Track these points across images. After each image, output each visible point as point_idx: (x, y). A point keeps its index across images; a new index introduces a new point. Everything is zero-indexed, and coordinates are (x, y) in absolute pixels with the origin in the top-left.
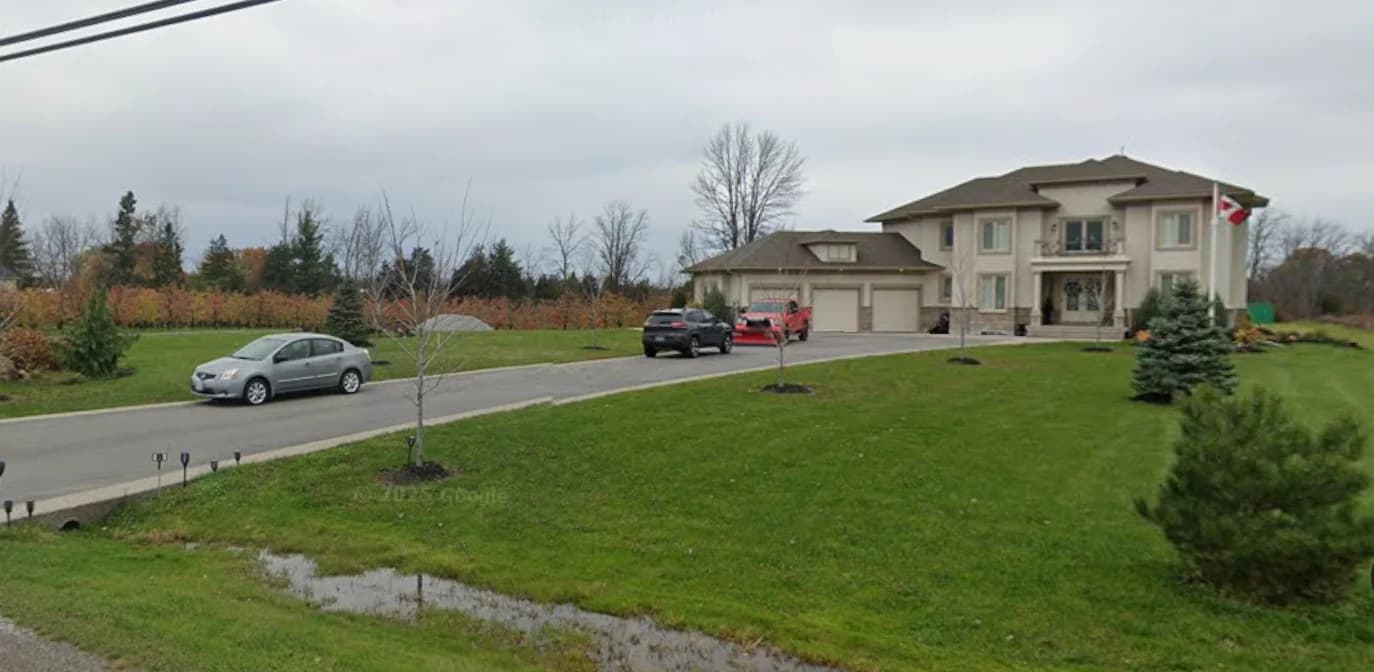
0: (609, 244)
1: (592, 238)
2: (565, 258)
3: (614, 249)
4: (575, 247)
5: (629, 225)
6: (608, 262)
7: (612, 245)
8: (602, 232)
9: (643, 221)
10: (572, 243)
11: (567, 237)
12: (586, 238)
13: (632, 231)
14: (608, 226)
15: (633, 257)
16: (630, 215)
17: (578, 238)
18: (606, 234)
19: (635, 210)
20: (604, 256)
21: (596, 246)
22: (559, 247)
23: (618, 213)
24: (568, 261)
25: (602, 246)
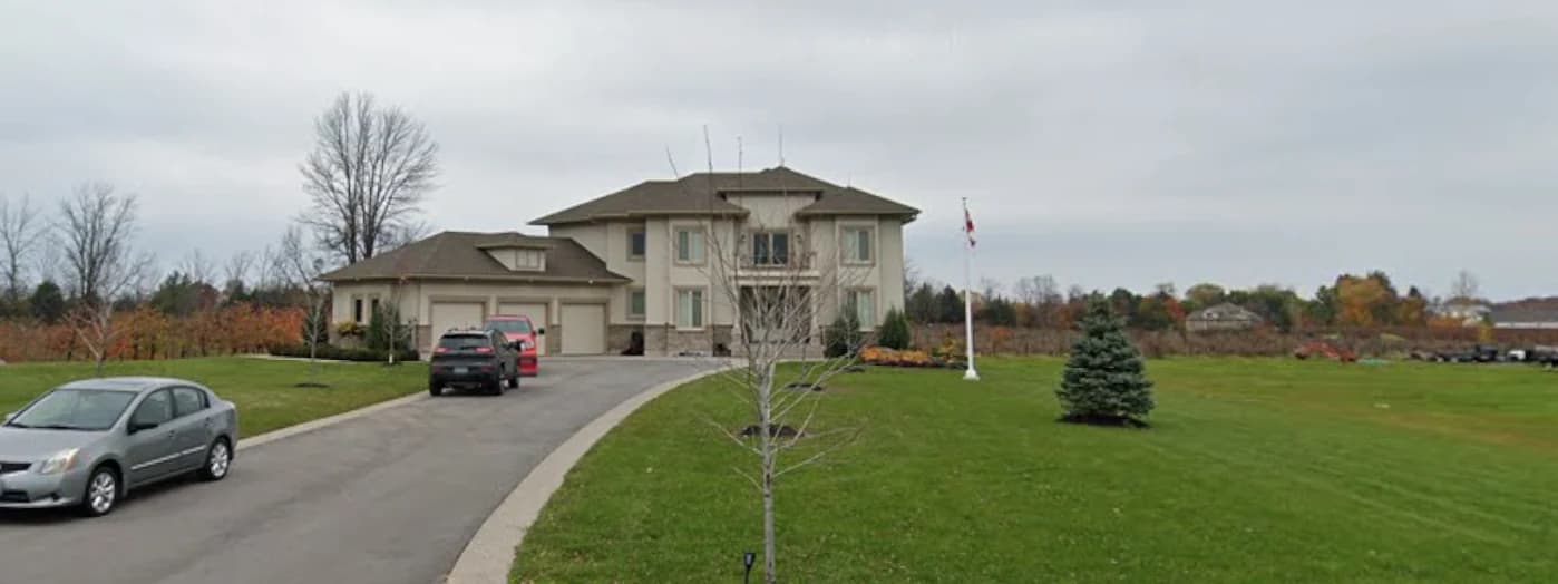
0: (79, 238)
1: (54, 230)
2: (13, 256)
3: (87, 247)
4: (31, 242)
5: (109, 215)
6: (77, 265)
7: (84, 241)
8: (70, 222)
9: (130, 210)
10: (25, 237)
11: (17, 227)
12: (46, 231)
13: (112, 223)
14: (79, 214)
15: (113, 260)
16: (112, 201)
17: (33, 231)
18: (77, 226)
19: (119, 194)
20: (72, 256)
21: (57, 242)
22: (6, 243)
23: (94, 199)
24: (18, 262)
25: (69, 241)
